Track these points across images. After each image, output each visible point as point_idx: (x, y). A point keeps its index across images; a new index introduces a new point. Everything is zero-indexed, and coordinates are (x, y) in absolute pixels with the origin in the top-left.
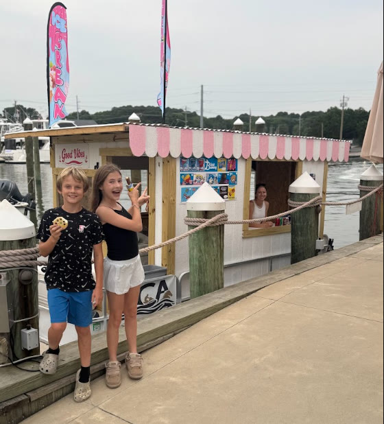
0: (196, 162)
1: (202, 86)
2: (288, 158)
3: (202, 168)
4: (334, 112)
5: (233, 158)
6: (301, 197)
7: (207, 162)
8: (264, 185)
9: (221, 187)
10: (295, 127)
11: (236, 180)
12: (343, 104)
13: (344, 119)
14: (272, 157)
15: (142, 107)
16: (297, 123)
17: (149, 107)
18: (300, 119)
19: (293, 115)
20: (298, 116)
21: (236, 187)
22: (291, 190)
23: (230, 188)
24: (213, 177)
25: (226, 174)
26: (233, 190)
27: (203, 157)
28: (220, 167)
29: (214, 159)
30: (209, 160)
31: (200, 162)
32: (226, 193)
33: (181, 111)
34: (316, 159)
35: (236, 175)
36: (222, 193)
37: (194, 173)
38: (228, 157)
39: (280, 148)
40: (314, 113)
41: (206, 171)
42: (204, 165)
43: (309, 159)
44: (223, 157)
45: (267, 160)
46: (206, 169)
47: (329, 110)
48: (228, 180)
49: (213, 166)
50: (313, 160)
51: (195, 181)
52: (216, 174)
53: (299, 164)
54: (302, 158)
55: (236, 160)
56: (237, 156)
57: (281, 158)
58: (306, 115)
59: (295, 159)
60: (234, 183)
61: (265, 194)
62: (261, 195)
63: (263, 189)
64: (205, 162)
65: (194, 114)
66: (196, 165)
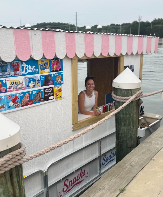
0: (9, 66)
1: (76, 13)
2: (112, 55)
3: (18, 72)
4: (135, 23)
5: (56, 59)
6: (123, 92)
7: (25, 65)
8: (92, 78)
9: (44, 89)
10: (119, 30)
11: (62, 80)
12: (140, 19)
13: (140, 27)
14: (97, 55)
15: (50, 23)
16: (119, 28)
17: (53, 23)
18: (120, 27)
19: (117, 25)
20: (119, 25)
21: (62, 87)
22: (114, 86)
23: (56, 89)
24: (34, 80)
25: (50, 75)
26: (60, 90)
27: (17, 60)
28: (42, 70)
29: (32, 61)
30: (27, 62)
31: (14, 66)
32: (52, 94)
33: (67, 24)
34: (135, 53)
35: (62, 76)
36: (48, 95)
37: (7, 79)
38: (50, 57)
39: (105, 46)
40: (126, 24)
41: (24, 75)
42: (20, 69)
43: (129, 54)
44: (44, 58)
45: (93, 57)
46: (24, 72)
47: (133, 22)
48: (53, 81)
49: (32, 69)
50: (132, 54)
51: (10, 88)
52: (38, 77)
53: (121, 58)
54: (124, 54)
55: (61, 60)
56: (61, 56)
57: (105, 55)
58: (123, 25)
59: (118, 54)
60: (61, 83)
61: (94, 86)
62: (90, 87)
63: (91, 81)
64: (21, 66)
65: (74, 25)
66: (8, 70)
